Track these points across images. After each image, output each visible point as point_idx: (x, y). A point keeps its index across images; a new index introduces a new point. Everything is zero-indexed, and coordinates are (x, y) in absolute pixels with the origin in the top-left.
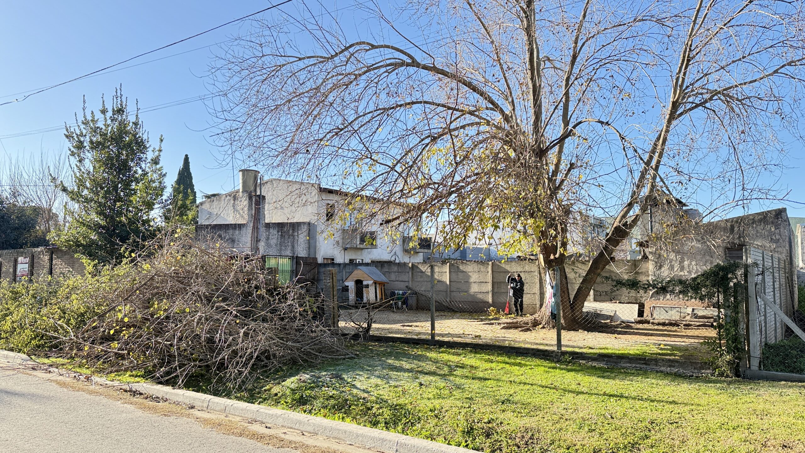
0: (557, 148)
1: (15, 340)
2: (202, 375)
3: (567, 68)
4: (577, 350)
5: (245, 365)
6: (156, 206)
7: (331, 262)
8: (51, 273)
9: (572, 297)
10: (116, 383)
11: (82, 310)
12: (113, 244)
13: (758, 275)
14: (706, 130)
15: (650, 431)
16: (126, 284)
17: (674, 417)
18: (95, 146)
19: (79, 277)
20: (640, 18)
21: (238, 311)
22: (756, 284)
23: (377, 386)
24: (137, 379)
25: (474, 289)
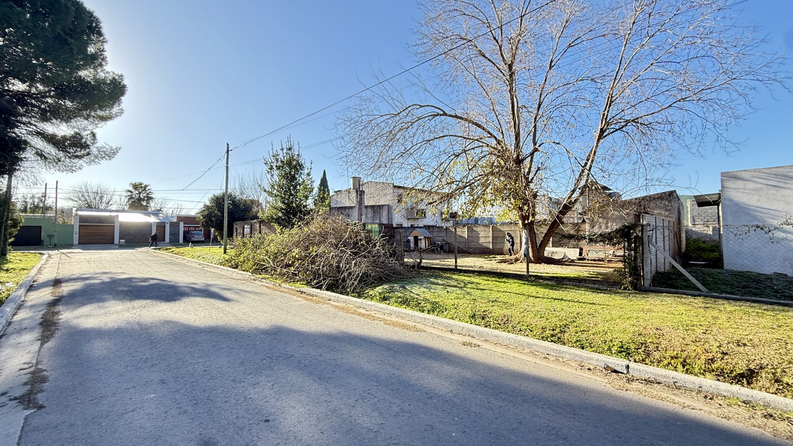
0: (529, 158)
1: (245, 266)
2: (335, 285)
3: (536, 112)
4: (539, 274)
5: (355, 280)
6: (310, 198)
7: (400, 227)
8: (260, 233)
9: (538, 245)
10: (293, 287)
11: (276, 251)
12: (289, 218)
13: (650, 231)
14: (623, 144)
15: (576, 318)
16: (296, 238)
17: (592, 311)
18: (278, 168)
19: (274, 235)
20: (580, 79)
21: (351, 252)
22: (649, 236)
23: (424, 292)
24: (303, 286)
25: (482, 240)
